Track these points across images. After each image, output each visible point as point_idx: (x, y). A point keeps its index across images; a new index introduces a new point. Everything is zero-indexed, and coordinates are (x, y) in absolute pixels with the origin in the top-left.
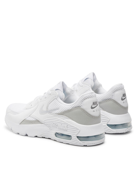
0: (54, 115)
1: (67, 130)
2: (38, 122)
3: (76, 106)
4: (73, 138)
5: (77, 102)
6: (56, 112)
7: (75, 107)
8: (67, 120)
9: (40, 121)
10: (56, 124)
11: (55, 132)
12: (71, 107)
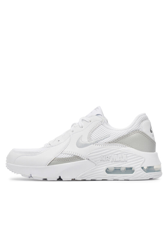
0: (103, 146)
1: (127, 161)
2: (77, 158)
3: (133, 129)
4: (137, 170)
5: (134, 125)
6: (105, 141)
7: (132, 131)
8: (124, 148)
9: (80, 156)
10: (108, 156)
11: (105, 168)
12: (128, 132)
